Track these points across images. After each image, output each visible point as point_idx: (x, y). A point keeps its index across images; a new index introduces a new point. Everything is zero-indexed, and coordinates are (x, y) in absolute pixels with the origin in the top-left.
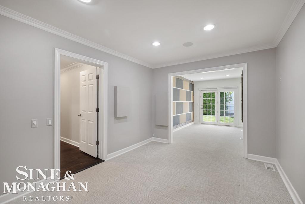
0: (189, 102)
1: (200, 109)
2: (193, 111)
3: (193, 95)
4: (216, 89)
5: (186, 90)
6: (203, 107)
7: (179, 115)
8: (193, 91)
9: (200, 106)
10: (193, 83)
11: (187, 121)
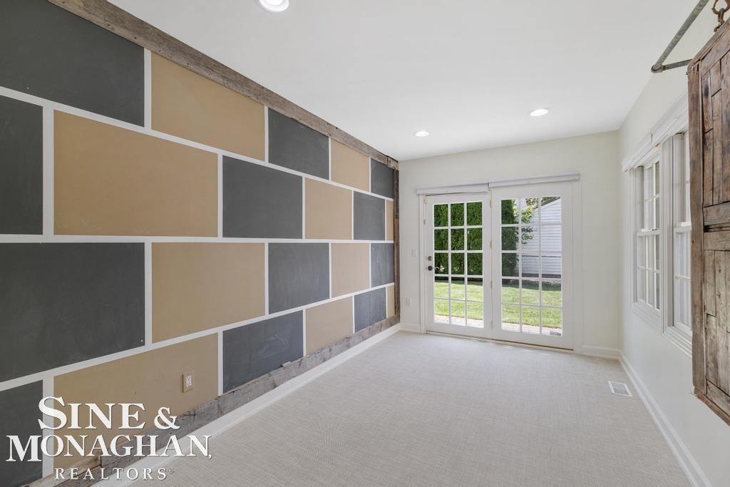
0: (370, 242)
1: (424, 272)
2: (395, 277)
3: (396, 216)
4: (485, 189)
5: (353, 189)
6: (433, 263)
7: (301, 312)
8: (393, 197)
9: (422, 259)
10: (392, 165)
11: (358, 328)
